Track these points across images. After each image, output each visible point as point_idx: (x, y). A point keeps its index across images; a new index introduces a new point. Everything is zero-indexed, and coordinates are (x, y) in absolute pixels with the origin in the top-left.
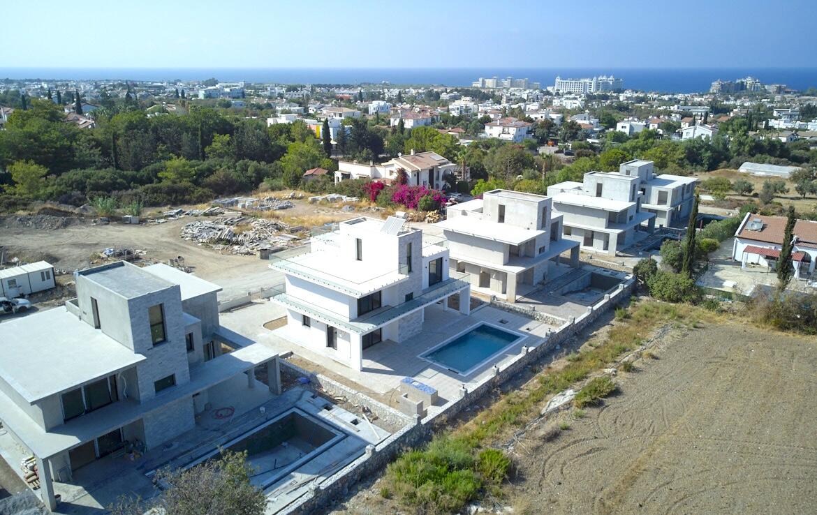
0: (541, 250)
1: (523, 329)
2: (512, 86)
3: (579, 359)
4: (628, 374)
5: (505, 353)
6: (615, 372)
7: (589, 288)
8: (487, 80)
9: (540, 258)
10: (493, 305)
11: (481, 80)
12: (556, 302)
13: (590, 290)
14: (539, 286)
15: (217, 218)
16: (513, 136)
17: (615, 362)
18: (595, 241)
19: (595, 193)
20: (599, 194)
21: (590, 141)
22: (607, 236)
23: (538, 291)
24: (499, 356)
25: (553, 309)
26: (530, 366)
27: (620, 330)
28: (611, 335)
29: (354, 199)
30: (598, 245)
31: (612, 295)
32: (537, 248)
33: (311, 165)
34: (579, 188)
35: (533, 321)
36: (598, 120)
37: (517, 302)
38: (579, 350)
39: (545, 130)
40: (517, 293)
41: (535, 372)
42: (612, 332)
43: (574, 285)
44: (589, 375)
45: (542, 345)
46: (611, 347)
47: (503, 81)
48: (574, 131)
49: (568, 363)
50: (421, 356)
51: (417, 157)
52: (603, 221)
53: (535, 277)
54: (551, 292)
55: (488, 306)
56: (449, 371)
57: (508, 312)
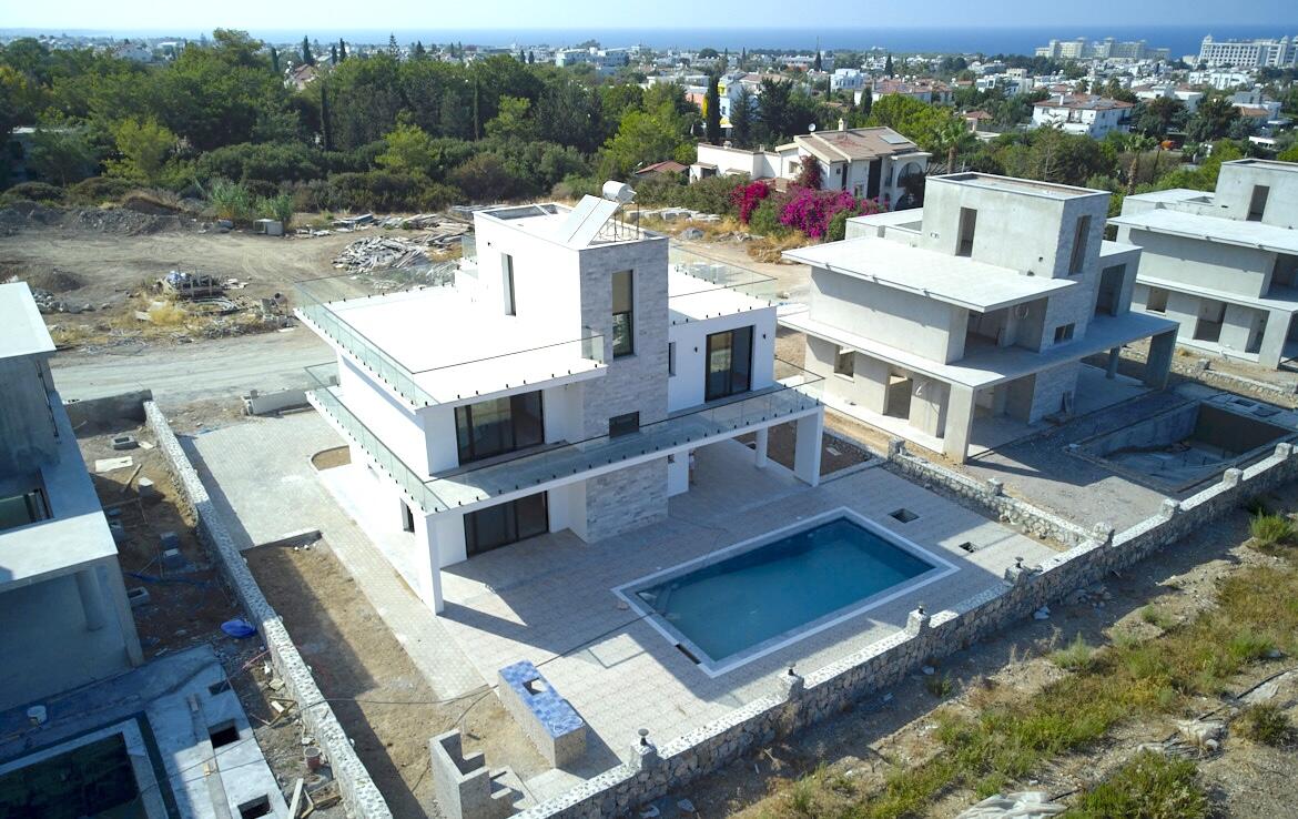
0: (1063, 333)
1: (953, 544)
2: (1111, 55)
3: (1099, 667)
4: (1266, 750)
5: (872, 614)
6: (1220, 736)
7: (1187, 443)
8: (1064, 45)
9: (1051, 356)
10: (895, 465)
11: (1052, 44)
12: (1079, 472)
13: (1189, 448)
14: (1045, 426)
15: (423, 233)
16: (1087, 127)
17: (1225, 695)
18: (1228, 330)
19: (1245, 212)
20: (1256, 213)
21: (1255, 140)
22: (1262, 316)
23: (1040, 439)
24: (845, 624)
25: (1063, 493)
26: (929, 671)
27: (1261, 583)
28: (1228, 594)
29: (711, 217)
30: (1233, 340)
31: (1250, 473)
32: (1050, 328)
33: (657, 154)
34: (1205, 200)
35: (992, 525)
36: (1280, 104)
37: (969, 461)
38: (1110, 632)
39: (1160, 119)
40: (973, 438)
41: (939, 693)
42: (1233, 582)
43: (1144, 431)
44: (1119, 734)
45: (983, 607)
46: (1219, 638)
47: (1096, 45)
48: (1223, 120)
49: (1057, 676)
50: (624, 591)
51: (849, 135)
52: (1257, 280)
53: (1035, 402)
54: (1073, 446)
55: (878, 466)
56: (677, 649)
57: (927, 488)
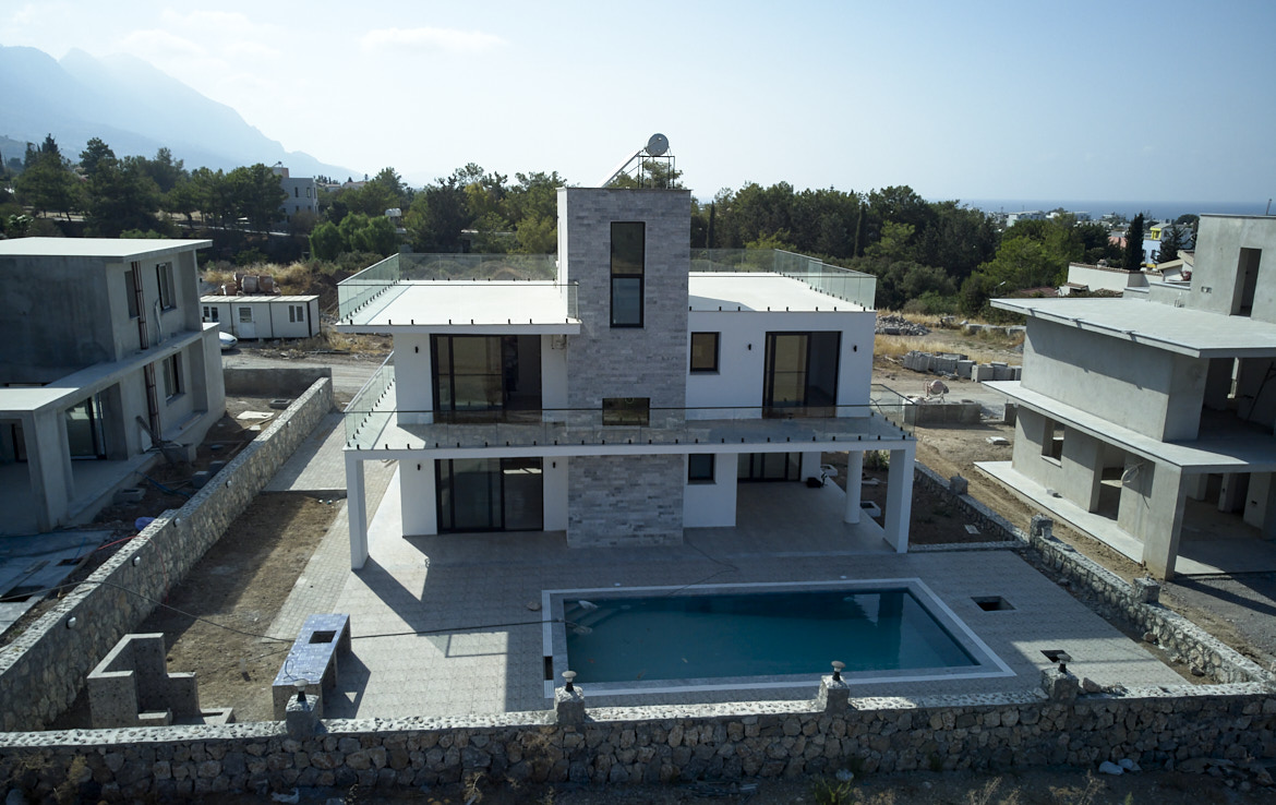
10: (1034, 551)
37: (1179, 580)
50: (553, 596)
55: (1013, 550)
56: (541, 661)
57: (1061, 584)
